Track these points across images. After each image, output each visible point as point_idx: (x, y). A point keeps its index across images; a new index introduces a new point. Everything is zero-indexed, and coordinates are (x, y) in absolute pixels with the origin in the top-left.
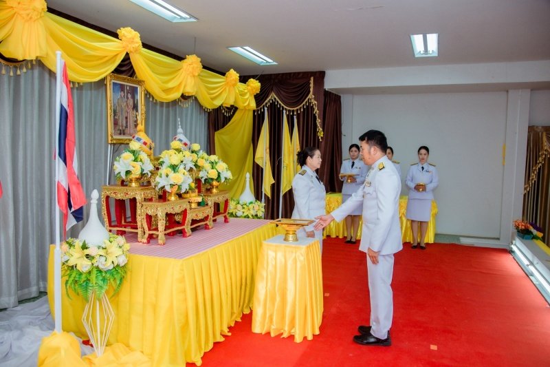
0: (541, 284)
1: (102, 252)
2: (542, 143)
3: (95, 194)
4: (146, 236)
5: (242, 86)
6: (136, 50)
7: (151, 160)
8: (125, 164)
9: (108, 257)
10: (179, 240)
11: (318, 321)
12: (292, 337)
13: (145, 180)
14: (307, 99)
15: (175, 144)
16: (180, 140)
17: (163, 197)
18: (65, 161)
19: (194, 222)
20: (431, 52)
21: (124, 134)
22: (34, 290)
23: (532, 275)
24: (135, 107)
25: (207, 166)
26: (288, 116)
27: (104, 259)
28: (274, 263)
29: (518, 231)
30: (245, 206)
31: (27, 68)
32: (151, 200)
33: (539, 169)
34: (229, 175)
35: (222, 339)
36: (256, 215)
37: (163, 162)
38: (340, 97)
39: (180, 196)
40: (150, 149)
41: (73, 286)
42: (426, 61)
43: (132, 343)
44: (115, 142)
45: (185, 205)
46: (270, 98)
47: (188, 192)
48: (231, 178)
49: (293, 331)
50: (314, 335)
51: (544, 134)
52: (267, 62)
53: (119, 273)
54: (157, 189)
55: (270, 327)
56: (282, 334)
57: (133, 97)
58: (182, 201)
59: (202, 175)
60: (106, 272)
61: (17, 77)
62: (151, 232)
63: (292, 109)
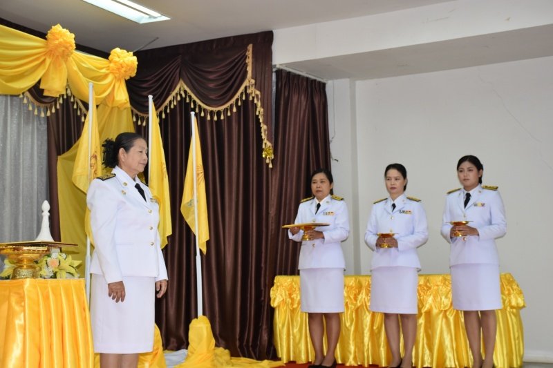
14: (242, 88)
38: (322, 86)
46: (177, 90)
52: (151, 17)
63: (215, 109)
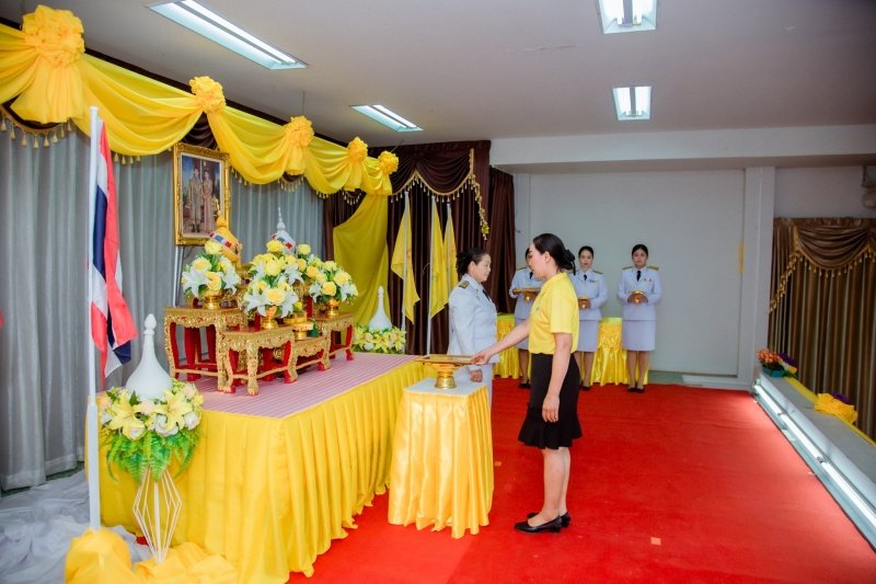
0: (798, 441)
1: (160, 409)
2: (793, 241)
3: (151, 321)
4: (230, 381)
5: (372, 162)
6: (217, 109)
7: (237, 269)
8: (199, 276)
9: (169, 415)
10: (279, 388)
11: (486, 504)
12: (447, 530)
13: (228, 298)
14: (464, 181)
15: (273, 245)
16: (281, 240)
17: (255, 323)
18: (103, 271)
19: (301, 360)
20: (640, 114)
21: (199, 231)
22: (69, 460)
23: (786, 428)
24: (216, 192)
25: (321, 277)
26: (438, 204)
27: (163, 419)
28: (420, 421)
29: (764, 366)
30: (377, 335)
31: (59, 137)
32: (236, 328)
33: (790, 278)
34: (353, 290)
35: (344, 535)
36: (394, 349)
37: (256, 272)
38: (512, 177)
39: (280, 322)
40: (236, 252)
41: (117, 459)
42: (634, 126)
43: (209, 543)
44: (185, 242)
45: (288, 336)
46: (412, 178)
47: (292, 317)
48: (357, 294)
49: (449, 521)
50: (481, 527)
51: (795, 229)
52: (408, 127)
53: (188, 440)
54: (246, 312)
55: (415, 516)
56: (433, 525)
57: (213, 178)
58: (284, 329)
59: (314, 290)
60: (167, 439)
61: (45, 151)
62: (237, 377)
63: (443, 194)
